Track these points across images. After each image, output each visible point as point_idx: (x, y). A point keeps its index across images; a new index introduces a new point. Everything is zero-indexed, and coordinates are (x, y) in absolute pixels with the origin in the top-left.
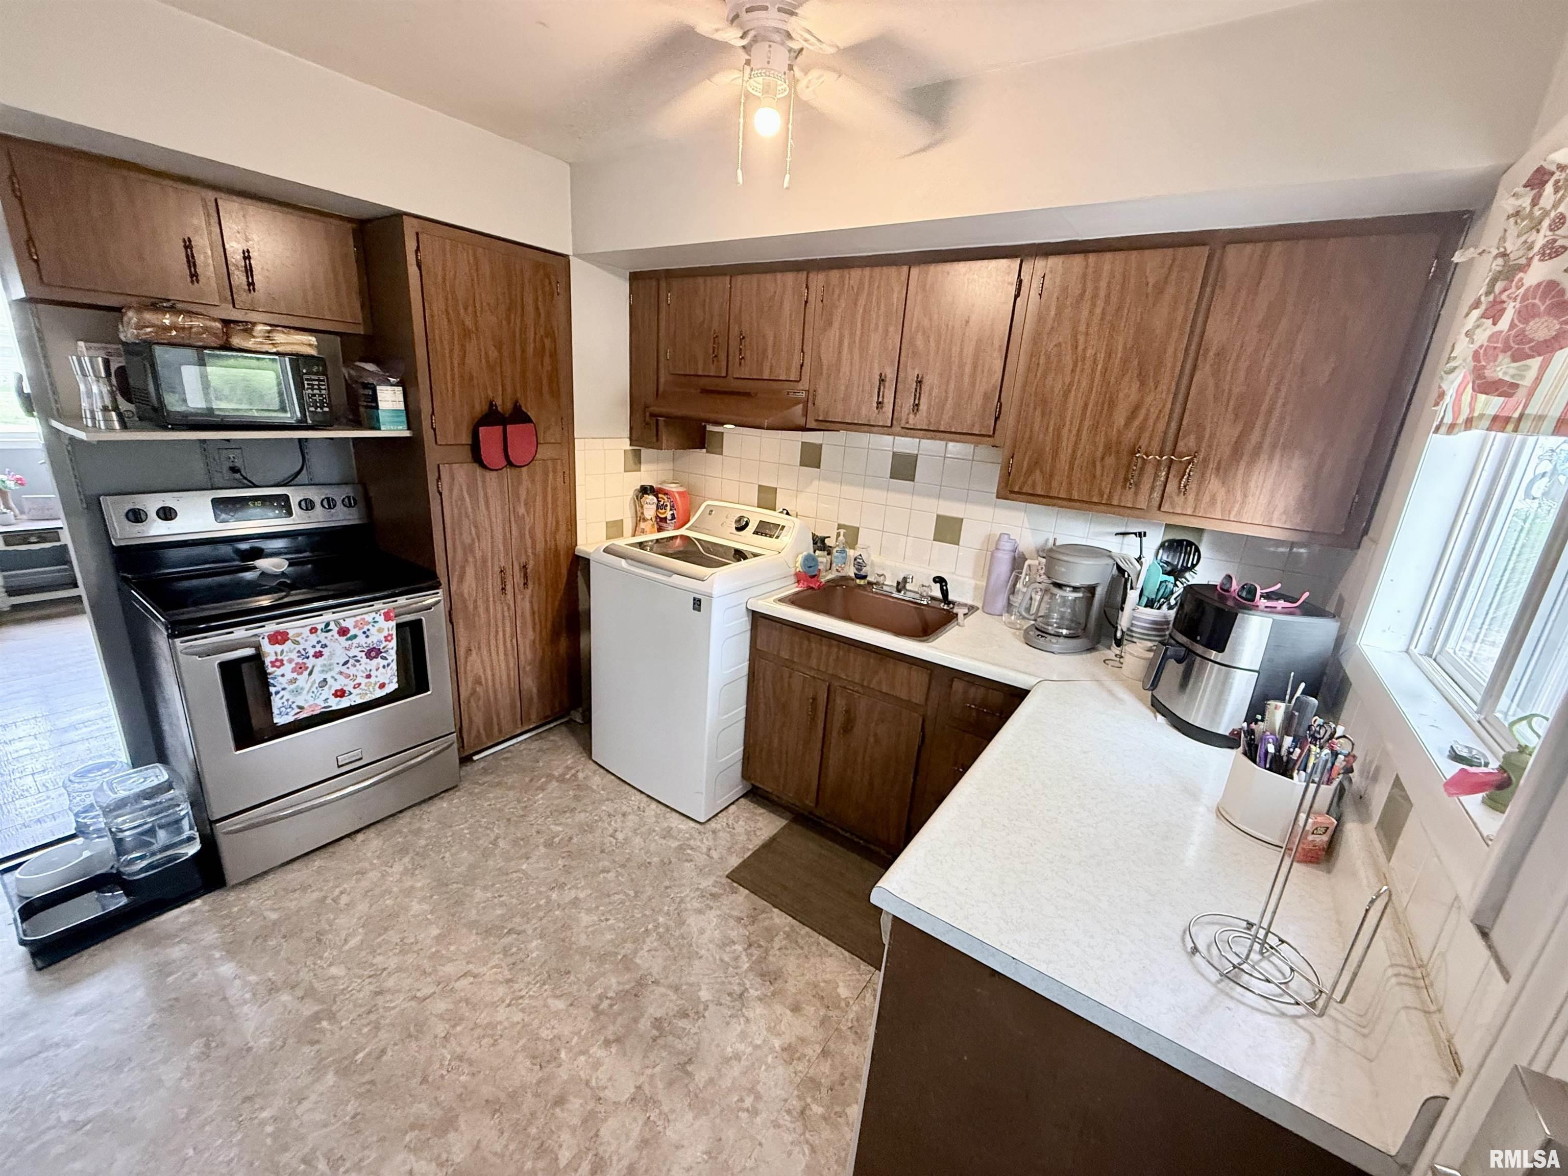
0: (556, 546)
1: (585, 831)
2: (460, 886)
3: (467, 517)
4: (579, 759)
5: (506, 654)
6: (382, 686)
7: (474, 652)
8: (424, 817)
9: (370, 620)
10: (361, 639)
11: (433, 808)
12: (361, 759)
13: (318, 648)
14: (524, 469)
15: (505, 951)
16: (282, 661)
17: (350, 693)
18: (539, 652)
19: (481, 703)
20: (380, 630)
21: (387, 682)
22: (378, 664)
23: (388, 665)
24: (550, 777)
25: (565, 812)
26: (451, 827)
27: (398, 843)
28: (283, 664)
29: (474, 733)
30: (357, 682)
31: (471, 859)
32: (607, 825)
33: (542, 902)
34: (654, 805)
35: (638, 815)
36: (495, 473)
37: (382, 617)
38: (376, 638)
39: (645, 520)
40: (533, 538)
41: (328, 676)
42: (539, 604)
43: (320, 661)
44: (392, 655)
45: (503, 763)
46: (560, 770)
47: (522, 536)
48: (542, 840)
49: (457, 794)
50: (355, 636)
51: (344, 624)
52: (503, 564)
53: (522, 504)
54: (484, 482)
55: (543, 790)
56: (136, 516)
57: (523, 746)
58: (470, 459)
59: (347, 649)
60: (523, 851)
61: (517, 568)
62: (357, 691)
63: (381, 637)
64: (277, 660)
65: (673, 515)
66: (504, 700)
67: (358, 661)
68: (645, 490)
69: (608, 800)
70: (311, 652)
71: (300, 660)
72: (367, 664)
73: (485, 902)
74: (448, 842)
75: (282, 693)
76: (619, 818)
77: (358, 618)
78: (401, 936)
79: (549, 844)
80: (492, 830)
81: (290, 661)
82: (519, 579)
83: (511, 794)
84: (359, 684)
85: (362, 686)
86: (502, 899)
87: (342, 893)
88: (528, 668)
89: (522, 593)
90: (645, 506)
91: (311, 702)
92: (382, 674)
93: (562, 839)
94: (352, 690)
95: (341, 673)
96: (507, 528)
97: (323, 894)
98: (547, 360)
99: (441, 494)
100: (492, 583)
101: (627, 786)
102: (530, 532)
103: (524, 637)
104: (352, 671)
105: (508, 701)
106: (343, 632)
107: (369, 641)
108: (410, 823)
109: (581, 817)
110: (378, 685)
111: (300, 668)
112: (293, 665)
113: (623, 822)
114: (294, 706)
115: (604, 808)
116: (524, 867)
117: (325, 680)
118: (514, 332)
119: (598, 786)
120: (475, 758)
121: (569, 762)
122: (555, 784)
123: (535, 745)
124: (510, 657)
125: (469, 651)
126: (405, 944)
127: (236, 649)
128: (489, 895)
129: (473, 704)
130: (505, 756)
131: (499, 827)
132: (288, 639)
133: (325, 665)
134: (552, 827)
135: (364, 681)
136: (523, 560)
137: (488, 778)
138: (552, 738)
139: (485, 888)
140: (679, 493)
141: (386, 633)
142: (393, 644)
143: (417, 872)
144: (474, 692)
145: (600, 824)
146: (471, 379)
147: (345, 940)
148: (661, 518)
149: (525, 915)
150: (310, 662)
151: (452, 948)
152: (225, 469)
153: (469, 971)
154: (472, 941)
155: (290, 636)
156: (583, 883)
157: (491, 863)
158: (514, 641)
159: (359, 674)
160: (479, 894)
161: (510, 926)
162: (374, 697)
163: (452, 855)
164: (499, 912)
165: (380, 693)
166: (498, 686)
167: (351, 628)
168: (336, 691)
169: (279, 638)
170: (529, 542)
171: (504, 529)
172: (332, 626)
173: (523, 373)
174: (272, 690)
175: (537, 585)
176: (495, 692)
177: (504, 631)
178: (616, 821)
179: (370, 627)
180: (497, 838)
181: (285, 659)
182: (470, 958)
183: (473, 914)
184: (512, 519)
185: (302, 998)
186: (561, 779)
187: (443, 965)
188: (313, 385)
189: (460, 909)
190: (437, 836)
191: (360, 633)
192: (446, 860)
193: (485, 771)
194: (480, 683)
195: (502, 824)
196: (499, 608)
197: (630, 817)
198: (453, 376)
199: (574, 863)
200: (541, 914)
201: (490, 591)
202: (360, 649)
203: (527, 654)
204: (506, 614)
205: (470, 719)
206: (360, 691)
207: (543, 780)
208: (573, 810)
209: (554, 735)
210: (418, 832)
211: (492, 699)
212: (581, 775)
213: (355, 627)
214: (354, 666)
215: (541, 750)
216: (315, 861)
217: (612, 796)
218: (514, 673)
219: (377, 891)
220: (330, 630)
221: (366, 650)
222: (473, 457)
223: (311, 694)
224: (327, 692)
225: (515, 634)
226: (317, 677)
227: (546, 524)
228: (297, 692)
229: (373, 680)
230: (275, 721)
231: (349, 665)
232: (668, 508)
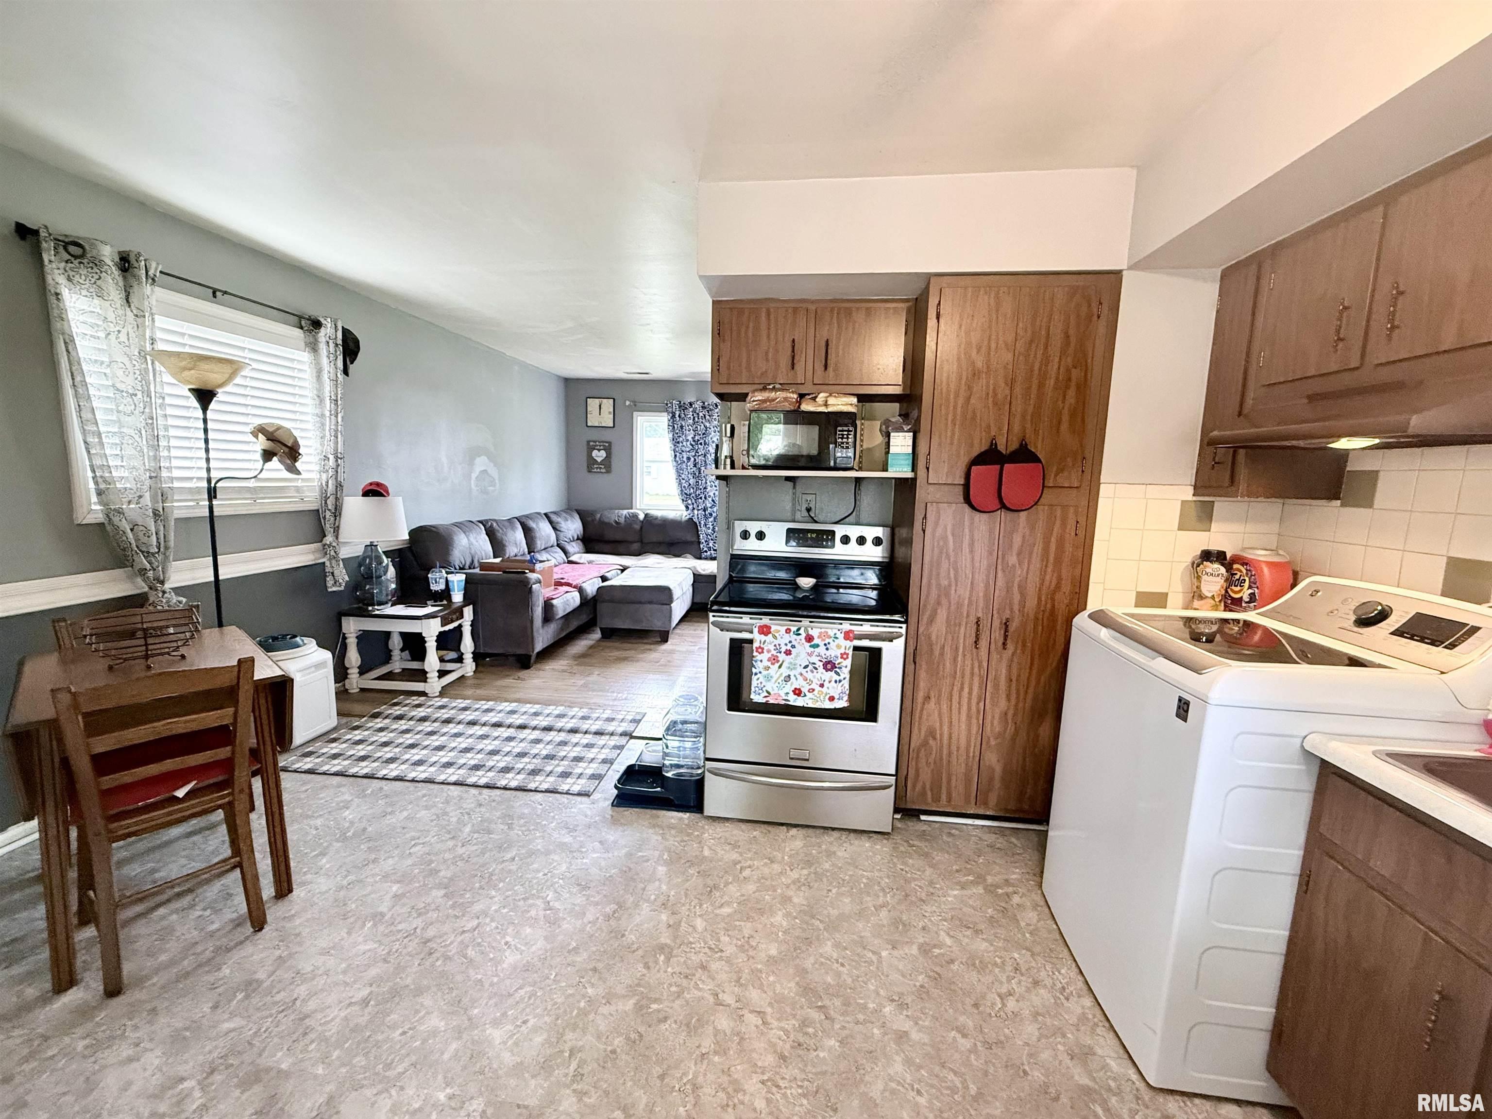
0: (1053, 606)
1: (974, 965)
2: (821, 926)
3: (948, 557)
4: (1028, 880)
5: (969, 717)
6: (832, 699)
7: (933, 700)
8: (845, 845)
9: (832, 635)
10: (822, 650)
11: (856, 842)
12: (807, 760)
13: (789, 647)
14: (1023, 514)
15: (805, 1023)
16: (763, 649)
17: (805, 696)
18: (1011, 728)
19: (931, 760)
20: (839, 647)
21: (837, 697)
22: (831, 677)
23: (840, 681)
24: (980, 879)
25: (969, 928)
26: (857, 867)
27: (811, 854)
28: (763, 652)
29: (918, 788)
30: (811, 687)
31: (847, 909)
32: (1004, 980)
33: (871, 1006)
34: (1088, 1002)
35: (1055, 998)
36: (985, 516)
37: (843, 635)
38: (834, 653)
39: (1201, 597)
40: (1023, 595)
41: (792, 674)
42: (1020, 669)
43: (788, 659)
44: (845, 673)
45: (945, 837)
46: (998, 879)
47: (1009, 589)
48: (921, 940)
49: (885, 841)
50: (818, 646)
51: (811, 632)
52: (980, 615)
53: (1014, 553)
54: (972, 523)
55: (963, 888)
56: (745, 535)
57: (977, 832)
58: (962, 501)
59: (810, 655)
60: (896, 937)
61: (996, 623)
62: (809, 695)
63: (838, 653)
64: (760, 647)
65: (1252, 595)
66: (959, 768)
67: (816, 669)
68: (1207, 556)
69: (1028, 949)
70: (783, 650)
71: (774, 653)
72: (823, 675)
73: (827, 959)
74: (844, 880)
75: (759, 675)
76: (1026, 981)
77: (823, 630)
78: (752, 933)
79: (925, 950)
80: (885, 896)
81: (769, 651)
82: (998, 635)
83: (929, 871)
84: (813, 690)
85: (816, 692)
86: (841, 969)
87: (750, 867)
88: (993, 742)
89: (998, 653)
90: (1204, 577)
91: (776, 691)
92: (833, 688)
93: (943, 955)
94: (807, 693)
95: (801, 674)
96: (992, 576)
97: (740, 858)
98: (1071, 393)
99: (924, 531)
100: (966, 633)
101: (1066, 951)
102: (1019, 586)
103: (994, 704)
104: (810, 676)
105: (963, 769)
106: (809, 639)
107: (828, 653)
108: (831, 843)
109: (981, 945)
110: (828, 696)
111: (774, 660)
112: (769, 655)
113: (1028, 990)
114: (764, 689)
115: (1016, 956)
116: (884, 954)
117: (789, 676)
118: (1033, 366)
119: (1028, 925)
120: (923, 817)
121: (1014, 876)
122: (980, 890)
123: (991, 838)
124: (974, 721)
125: (928, 698)
126: (748, 942)
127: (741, 632)
128: (835, 956)
129: (922, 753)
130: (953, 831)
131: (893, 897)
132: (770, 633)
133: (791, 663)
134: (942, 933)
135: (817, 688)
136: (1007, 614)
137: (922, 844)
138: (1013, 840)
139: (837, 945)
140: (1271, 564)
141: (842, 651)
142: (848, 662)
143: (803, 888)
144: (925, 743)
145: (997, 970)
146: (974, 418)
147: (722, 905)
148: (1233, 599)
149: (847, 1004)
150: (782, 657)
151: (771, 979)
152: (804, 508)
153: (764, 1012)
154: (789, 987)
155: (772, 630)
156: (927, 1023)
157: (860, 925)
158: (982, 704)
159: (815, 681)
160: (828, 948)
161: (827, 1002)
162: (823, 707)
163: (837, 893)
164: (829, 979)
165: (828, 705)
166: (954, 748)
167: (816, 637)
168: (796, 689)
169: (765, 630)
170: (1017, 597)
171: (988, 576)
172: (802, 631)
173: (1038, 407)
174: (754, 670)
175: (1020, 647)
176: (950, 754)
177: (971, 689)
178: (1020, 982)
179: (831, 641)
180: (882, 906)
181: (766, 648)
182: (778, 1000)
183: (809, 963)
184: (999, 567)
185: (670, 926)
186: (990, 890)
187: (754, 988)
188: (843, 435)
189: (804, 948)
190: (840, 868)
191: (822, 644)
192: (830, 894)
193: (922, 835)
194: (935, 738)
195: (900, 895)
196: (968, 662)
197: (1042, 991)
198: (955, 416)
199: (935, 992)
200: (861, 1017)
201: (961, 641)
202: (819, 658)
203: (994, 725)
204: (976, 670)
205: (917, 771)
206: (813, 697)
207: (971, 878)
208: (977, 932)
209: (1018, 839)
210: (830, 854)
211: (945, 762)
212: (1016, 899)
213: (819, 637)
214: (812, 672)
215: (991, 846)
216: (756, 831)
217: (1037, 949)
218: (975, 741)
219: (768, 883)
220: (799, 634)
221: (824, 660)
222: (964, 499)
223: (777, 684)
224: (789, 688)
225: (982, 698)
226: (784, 671)
227: (1043, 581)
228: (768, 678)
229: (824, 690)
230: (752, 697)
231: (808, 669)
232: (1247, 584)
